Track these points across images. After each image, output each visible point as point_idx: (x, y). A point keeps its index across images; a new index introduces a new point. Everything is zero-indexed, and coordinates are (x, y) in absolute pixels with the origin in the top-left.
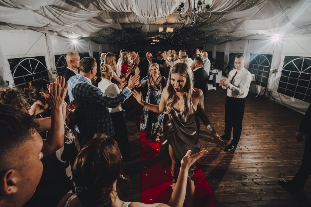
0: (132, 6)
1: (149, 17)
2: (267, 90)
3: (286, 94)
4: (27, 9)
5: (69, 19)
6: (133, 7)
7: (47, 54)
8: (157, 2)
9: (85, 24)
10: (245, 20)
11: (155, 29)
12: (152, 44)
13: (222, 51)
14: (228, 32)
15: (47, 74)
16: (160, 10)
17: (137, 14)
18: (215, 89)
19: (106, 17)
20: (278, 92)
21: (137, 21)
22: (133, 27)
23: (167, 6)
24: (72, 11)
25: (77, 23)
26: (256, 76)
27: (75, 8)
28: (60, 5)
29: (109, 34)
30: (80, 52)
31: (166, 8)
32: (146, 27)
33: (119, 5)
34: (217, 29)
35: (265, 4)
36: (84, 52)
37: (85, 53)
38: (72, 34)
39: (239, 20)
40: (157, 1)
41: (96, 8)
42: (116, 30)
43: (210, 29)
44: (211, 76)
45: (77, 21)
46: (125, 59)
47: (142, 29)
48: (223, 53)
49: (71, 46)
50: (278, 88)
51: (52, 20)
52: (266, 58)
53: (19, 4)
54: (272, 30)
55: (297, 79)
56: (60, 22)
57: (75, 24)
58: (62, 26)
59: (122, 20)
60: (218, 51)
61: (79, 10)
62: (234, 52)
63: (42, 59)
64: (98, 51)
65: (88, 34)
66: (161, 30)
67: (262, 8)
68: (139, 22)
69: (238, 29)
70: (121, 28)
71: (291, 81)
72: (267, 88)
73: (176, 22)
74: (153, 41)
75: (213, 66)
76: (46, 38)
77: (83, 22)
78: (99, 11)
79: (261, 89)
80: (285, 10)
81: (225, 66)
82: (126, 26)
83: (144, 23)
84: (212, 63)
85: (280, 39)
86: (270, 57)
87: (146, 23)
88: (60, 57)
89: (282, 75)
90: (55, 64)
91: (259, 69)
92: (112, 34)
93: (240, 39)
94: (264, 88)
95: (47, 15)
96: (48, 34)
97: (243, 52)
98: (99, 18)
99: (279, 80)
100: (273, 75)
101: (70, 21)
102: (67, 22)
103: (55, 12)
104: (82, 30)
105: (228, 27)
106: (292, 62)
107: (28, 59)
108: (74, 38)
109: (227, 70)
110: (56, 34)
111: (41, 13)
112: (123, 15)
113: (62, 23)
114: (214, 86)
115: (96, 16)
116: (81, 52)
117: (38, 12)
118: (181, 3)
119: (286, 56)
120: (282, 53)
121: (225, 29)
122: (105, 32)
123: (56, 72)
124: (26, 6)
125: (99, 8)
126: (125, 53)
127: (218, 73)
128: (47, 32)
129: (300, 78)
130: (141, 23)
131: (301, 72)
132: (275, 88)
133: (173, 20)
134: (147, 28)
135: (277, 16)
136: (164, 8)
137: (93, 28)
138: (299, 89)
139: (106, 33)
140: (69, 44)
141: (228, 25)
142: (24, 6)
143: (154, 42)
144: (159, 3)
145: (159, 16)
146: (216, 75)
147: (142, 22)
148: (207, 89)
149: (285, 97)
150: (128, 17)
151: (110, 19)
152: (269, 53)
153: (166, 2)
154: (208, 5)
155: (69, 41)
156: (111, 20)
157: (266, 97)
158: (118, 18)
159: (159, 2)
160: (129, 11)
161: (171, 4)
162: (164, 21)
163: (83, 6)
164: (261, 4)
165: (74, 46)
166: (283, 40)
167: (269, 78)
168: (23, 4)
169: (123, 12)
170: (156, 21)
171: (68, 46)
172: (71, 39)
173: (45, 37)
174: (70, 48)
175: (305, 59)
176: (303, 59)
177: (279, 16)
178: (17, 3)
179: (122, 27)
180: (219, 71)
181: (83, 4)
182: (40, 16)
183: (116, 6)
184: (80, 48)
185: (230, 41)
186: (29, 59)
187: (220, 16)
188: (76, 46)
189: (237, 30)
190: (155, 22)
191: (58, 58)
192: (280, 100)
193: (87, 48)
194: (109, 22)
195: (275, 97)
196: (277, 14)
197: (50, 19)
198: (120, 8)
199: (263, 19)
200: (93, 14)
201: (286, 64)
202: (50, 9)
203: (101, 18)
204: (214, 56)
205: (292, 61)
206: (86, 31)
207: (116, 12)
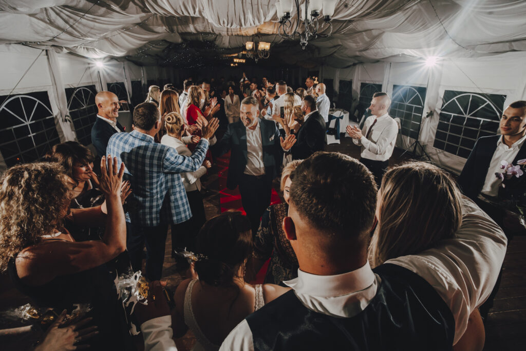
0: (201, 8)
1: (231, 26)
2: (419, 144)
3: (447, 150)
4: (21, 13)
5: (92, 28)
6: (203, 9)
7: (52, 86)
8: (244, 4)
9: (119, 35)
10: (384, 32)
11: (239, 44)
12: (232, 65)
13: (348, 79)
14: (358, 49)
15: (54, 123)
16: (250, 16)
17: (210, 21)
18: (339, 143)
19: (155, 23)
20: (434, 146)
21: (209, 30)
22: (201, 39)
23: (261, 11)
24: (97, 14)
25: (105, 34)
26: (401, 120)
27: (103, 10)
28: (77, 5)
29: (159, 50)
30: (109, 81)
31: (259, 13)
32: (223, 39)
33: (180, 6)
34: (341, 43)
35: (415, 10)
36: (115, 82)
37: (117, 83)
38: (95, 50)
39: (375, 33)
40: (244, 1)
41: (139, 10)
42: (171, 43)
43: (329, 44)
44: (332, 121)
45: (106, 30)
46: (196, 99)
47: (217, 43)
48: (350, 83)
49: (94, 71)
50: (435, 141)
51: (63, 30)
52: (418, 93)
53: (6, 6)
54: (425, 49)
55: (461, 126)
56: (76, 33)
57: (102, 35)
58: (79, 39)
59: (182, 28)
60: (343, 79)
61: (110, 13)
62: (367, 82)
63: (43, 96)
64: (139, 80)
65: (122, 52)
66: (249, 45)
67: (409, 17)
68: (212, 32)
69: (375, 46)
70: (180, 40)
71: (454, 129)
72: (419, 140)
73: (274, 33)
74: (235, 60)
75: (334, 104)
76: (48, 58)
77: (115, 32)
78: (144, 14)
79: (410, 142)
80: (443, 21)
81: (354, 104)
82: (189, 38)
83: (220, 34)
84: (334, 100)
85: (436, 63)
86: (422, 91)
87: (224, 33)
88: (75, 92)
89: (440, 120)
90: (66, 104)
91: (406, 110)
92: (163, 51)
93: (378, 61)
94: (414, 140)
95: (52, 21)
96: (51, 51)
97: (382, 81)
98: (143, 26)
99: (436, 127)
100: (428, 119)
101: (93, 31)
102: (89, 32)
103: (67, 16)
104: (113, 45)
105: (359, 43)
106: (454, 100)
107: (19, 98)
108: (98, 59)
109: (357, 110)
110: (65, 51)
111: (42, 17)
112: (185, 20)
113: (80, 35)
114: (336, 138)
115: (139, 21)
116: (111, 82)
117: (37, 16)
118: (285, 14)
119: (445, 91)
120: (440, 85)
121: (353, 45)
122: (153, 47)
123: (69, 118)
124: (19, 9)
125: (144, 9)
126: (195, 88)
127: (343, 116)
128: (50, 49)
129: (465, 125)
130: (215, 33)
131: (467, 116)
132: (430, 140)
133: (269, 30)
134: (226, 42)
135: (432, 30)
136: (255, 14)
137: (131, 42)
138: (465, 143)
139: (155, 49)
140: (89, 68)
141: (358, 39)
142: (15, 9)
143: (235, 63)
144: (248, 6)
145: (247, 24)
146: (340, 119)
147: (217, 32)
148: (326, 143)
149: (445, 155)
150: (193, 24)
151: (162, 26)
152: (421, 85)
153: (260, 4)
154: (328, 16)
155: (89, 64)
156: (164, 28)
157: (418, 155)
158: (177, 25)
159: (247, 2)
160: (197, 14)
161: (267, 7)
162: (254, 31)
163: (118, 7)
164: (408, 10)
165: (99, 72)
166: (442, 65)
167: (422, 125)
168: (14, 6)
169: (186, 16)
170: (240, 31)
171: (88, 72)
172: (94, 60)
173: (46, 56)
174: (91, 75)
175: (472, 96)
176: (470, 96)
177: (435, 29)
178: (3, 4)
179: (182, 38)
180: (345, 113)
181: (117, 4)
182: (41, 22)
183: (173, 7)
184: (108, 74)
185: (361, 63)
186: (20, 96)
187: (344, 24)
188: (103, 72)
189: (373, 47)
190: (239, 33)
191: (72, 95)
192: (438, 159)
193: (121, 75)
194: (160, 31)
195: (430, 155)
196: (432, 25)
197: (58, 28)
198: (182, 11)
199: (412, 33)
200: (133, 18)
201: (447, 102)
202: (58, 11)
203: (147, 25)
204: (337, 87)
205: (455, 98)
206: (121, 47)
207: (174, 17)
